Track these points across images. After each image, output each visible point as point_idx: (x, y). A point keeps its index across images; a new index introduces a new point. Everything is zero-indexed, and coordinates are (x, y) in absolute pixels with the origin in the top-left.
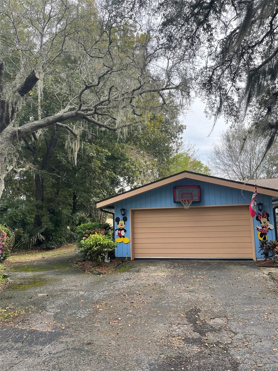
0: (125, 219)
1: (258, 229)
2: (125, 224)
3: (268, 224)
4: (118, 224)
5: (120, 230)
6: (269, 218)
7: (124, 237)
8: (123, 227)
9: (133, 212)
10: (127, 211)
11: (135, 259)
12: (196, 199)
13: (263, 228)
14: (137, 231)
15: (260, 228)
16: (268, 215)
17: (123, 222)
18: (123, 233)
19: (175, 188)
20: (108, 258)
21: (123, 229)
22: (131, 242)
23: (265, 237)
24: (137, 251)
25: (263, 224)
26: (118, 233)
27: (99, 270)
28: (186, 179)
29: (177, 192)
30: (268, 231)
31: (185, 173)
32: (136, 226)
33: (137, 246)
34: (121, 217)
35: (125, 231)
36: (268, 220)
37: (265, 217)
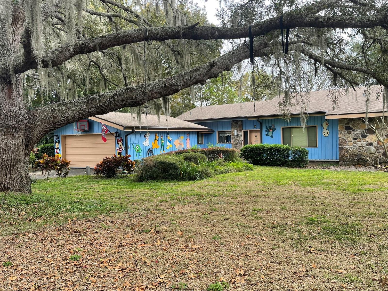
2: (59, 145)
4: (56, 145)
7: (58, 153)
9: (65, 137)
12: (87, 129)
14: (67, 150)
15: (119, 149)
16: (122, 140)
21: (58, 148)
22: (62, 157)
23: (120, 155)
25: (120, 146)
26: (56, 151)
29: (79, 124)
30: (122, 151)
32: (67, 146)
34: (57, 141)
35: (59, 150)
36: (122, 144)
37: (121, 142)
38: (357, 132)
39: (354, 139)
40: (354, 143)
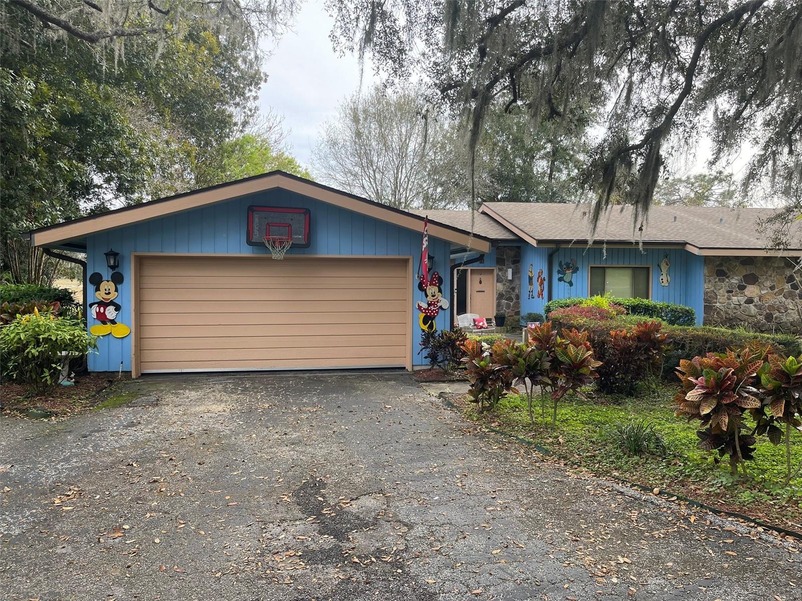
0: (118, 279)
1: (420, 307)
2: (116, 290)
3: (440, 298)
4: (98, 289)
5: (103, 304)
6: (442, 287)
7: (113, 322)
8: (112, 297)
9: (141, 261)
10: (123, 257)
11: (143, 375)
12: (300, 238)
13: (429, 305)
14: (148, 308)
15: (425, 306)
16: (440, 281)
17: (111, 286)
18: (110, 313)
19: (251, 209)
20: (69, 374)
21: (112, 303)
22: (133, 336)
23: (432, 323)
24: (149, 356)
25: (430, 299)
26: (98, 314)
27: (46, 406)
28: (278, 191)
29: (256, 220)
30: (437, 313)
31: (278, 176)
32: (148, 295)
33: (147, 344)
34: (106, 274)
35: (118, 308)
36: (440, 291)
37: (435, 285)
38: (733, 281)
39: (729, 292)
40: (729, 299)
